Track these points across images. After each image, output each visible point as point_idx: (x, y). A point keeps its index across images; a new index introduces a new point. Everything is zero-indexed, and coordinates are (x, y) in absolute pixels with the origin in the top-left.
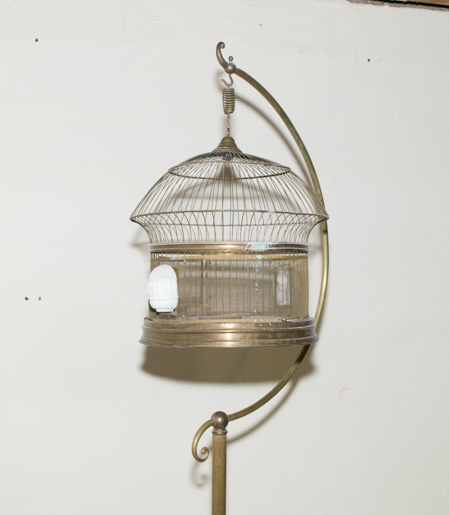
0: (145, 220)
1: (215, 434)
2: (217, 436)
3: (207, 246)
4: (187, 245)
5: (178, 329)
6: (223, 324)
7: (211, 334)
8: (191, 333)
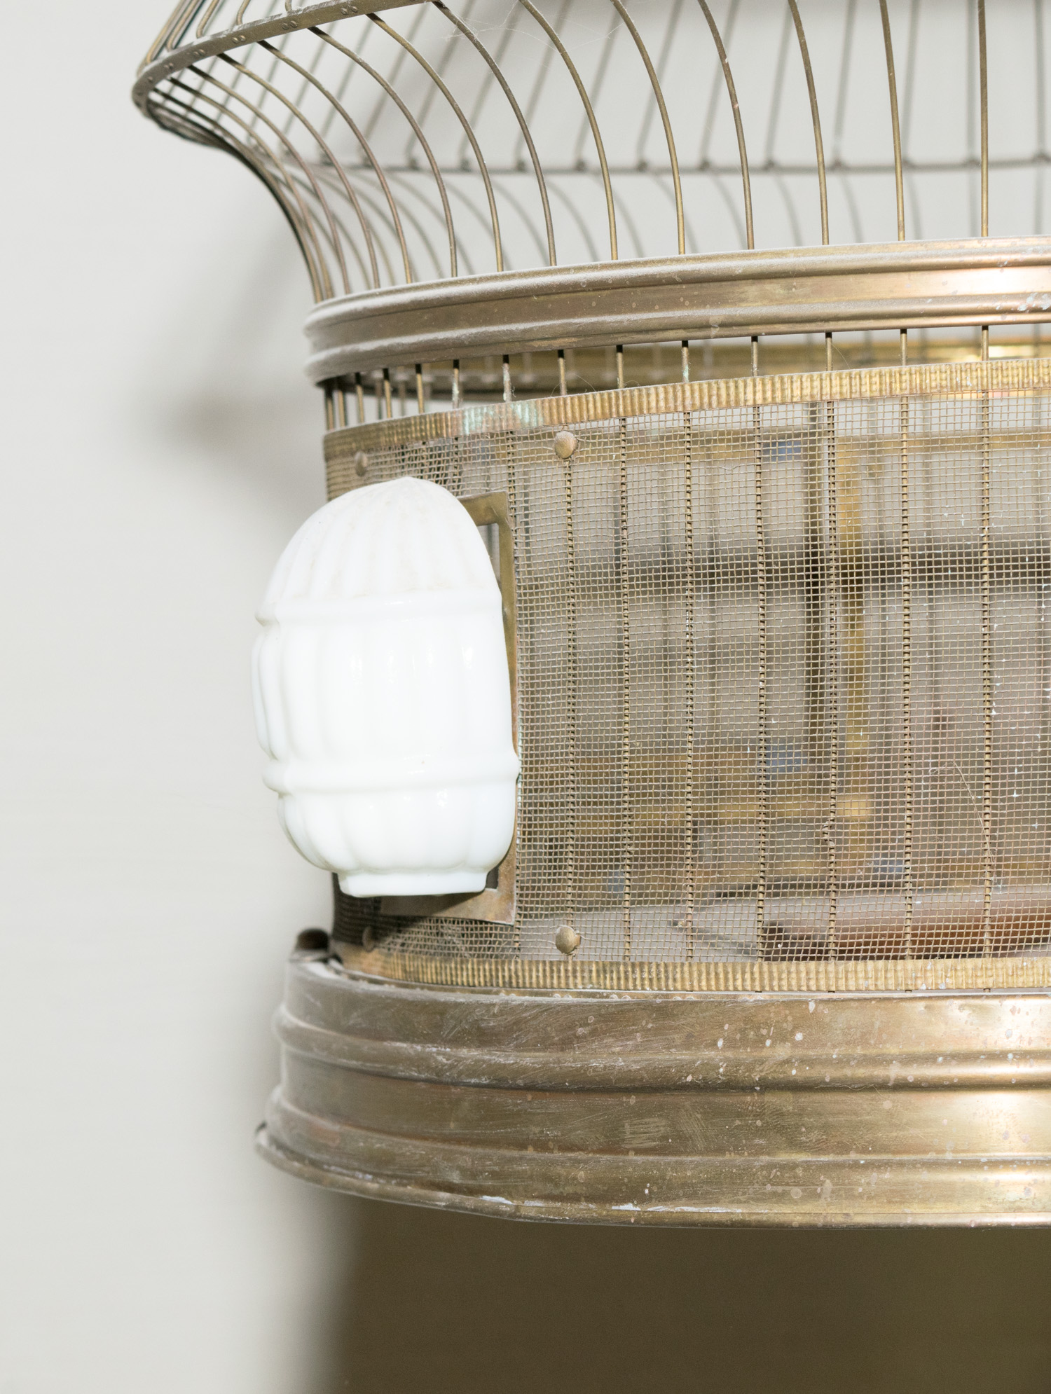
0: (231, 94)
3: (752, 289)
4: (574, 288)
5: (521, 1047)
6: (921, 1005)
7: (806, 1099)
8: (628, 1091)
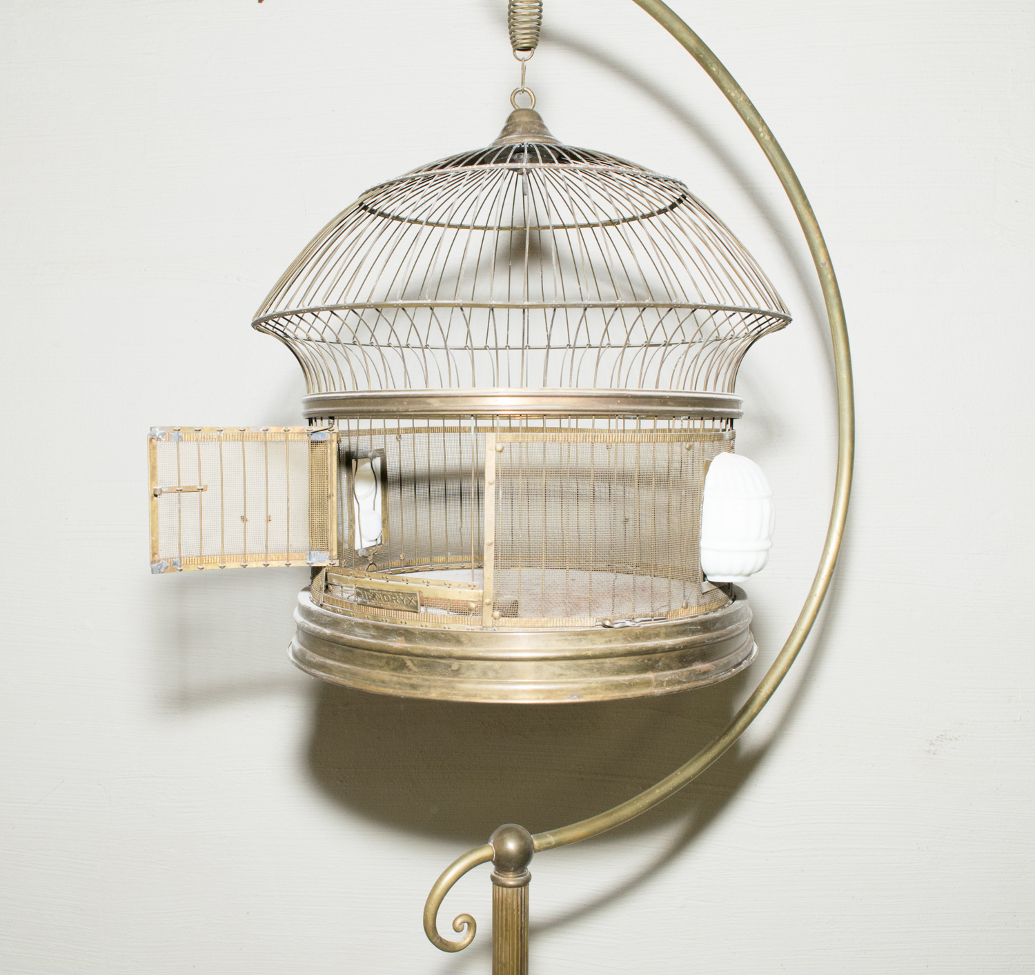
1: (499, 885)
2: (505, 889)
